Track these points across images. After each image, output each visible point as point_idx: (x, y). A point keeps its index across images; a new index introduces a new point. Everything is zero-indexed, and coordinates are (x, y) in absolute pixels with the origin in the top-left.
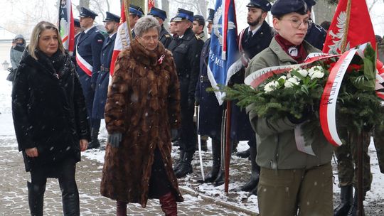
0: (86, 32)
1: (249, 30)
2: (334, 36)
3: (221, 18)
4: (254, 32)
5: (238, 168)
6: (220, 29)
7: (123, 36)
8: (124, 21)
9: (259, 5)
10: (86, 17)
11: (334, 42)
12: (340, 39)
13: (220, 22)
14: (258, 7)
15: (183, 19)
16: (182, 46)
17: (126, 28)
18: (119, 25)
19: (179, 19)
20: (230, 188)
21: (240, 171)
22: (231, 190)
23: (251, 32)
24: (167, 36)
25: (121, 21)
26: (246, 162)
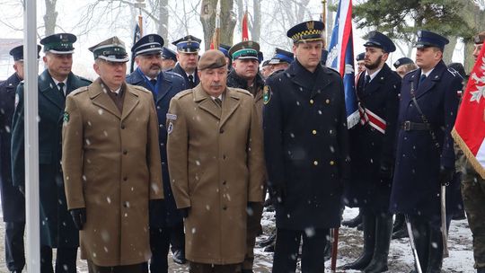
1: (366, 74)
2: (478, 80)
3: (335, 60)
4: (372, 76)
5: (346, 240)
9: (378, 43)
10: (166, 58)
11: (478, 87)
12: (484, 84)
13: (334, 66)
14: (378, 47)
15: (281, 61)
19: (277, 62)
20: (337, 266)
21: (347, 243)
22: (339, 268)
23: (368, 77)
26: (354, 233)
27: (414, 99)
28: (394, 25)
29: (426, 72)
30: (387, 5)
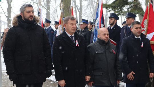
0: (47, 29)
1: (110, 27)
3: (98, 22)
6: (98, 27)
7: (60, 30)
8: (60, 24)
9: (113, 17)
10: (47, 23)
12: (145, 30)
13: (98, 24)
15: (84, 23)
16: (83, 34)
17: (61, 27)
18: (58, 26)
19: (82, 23)
23: (110, 28)
24: (78, 30)
25: (59, 24)
27: (125, 35)
28: (120, 11)
29: (129, 26)
30: (118, 4)
